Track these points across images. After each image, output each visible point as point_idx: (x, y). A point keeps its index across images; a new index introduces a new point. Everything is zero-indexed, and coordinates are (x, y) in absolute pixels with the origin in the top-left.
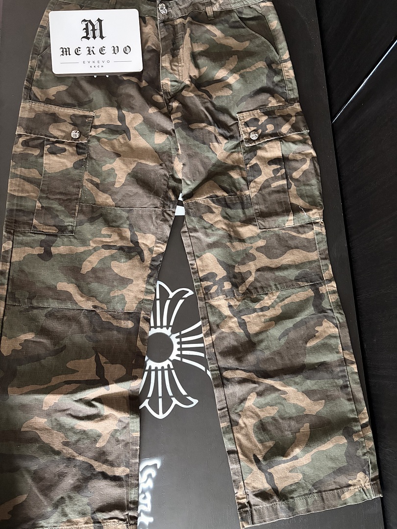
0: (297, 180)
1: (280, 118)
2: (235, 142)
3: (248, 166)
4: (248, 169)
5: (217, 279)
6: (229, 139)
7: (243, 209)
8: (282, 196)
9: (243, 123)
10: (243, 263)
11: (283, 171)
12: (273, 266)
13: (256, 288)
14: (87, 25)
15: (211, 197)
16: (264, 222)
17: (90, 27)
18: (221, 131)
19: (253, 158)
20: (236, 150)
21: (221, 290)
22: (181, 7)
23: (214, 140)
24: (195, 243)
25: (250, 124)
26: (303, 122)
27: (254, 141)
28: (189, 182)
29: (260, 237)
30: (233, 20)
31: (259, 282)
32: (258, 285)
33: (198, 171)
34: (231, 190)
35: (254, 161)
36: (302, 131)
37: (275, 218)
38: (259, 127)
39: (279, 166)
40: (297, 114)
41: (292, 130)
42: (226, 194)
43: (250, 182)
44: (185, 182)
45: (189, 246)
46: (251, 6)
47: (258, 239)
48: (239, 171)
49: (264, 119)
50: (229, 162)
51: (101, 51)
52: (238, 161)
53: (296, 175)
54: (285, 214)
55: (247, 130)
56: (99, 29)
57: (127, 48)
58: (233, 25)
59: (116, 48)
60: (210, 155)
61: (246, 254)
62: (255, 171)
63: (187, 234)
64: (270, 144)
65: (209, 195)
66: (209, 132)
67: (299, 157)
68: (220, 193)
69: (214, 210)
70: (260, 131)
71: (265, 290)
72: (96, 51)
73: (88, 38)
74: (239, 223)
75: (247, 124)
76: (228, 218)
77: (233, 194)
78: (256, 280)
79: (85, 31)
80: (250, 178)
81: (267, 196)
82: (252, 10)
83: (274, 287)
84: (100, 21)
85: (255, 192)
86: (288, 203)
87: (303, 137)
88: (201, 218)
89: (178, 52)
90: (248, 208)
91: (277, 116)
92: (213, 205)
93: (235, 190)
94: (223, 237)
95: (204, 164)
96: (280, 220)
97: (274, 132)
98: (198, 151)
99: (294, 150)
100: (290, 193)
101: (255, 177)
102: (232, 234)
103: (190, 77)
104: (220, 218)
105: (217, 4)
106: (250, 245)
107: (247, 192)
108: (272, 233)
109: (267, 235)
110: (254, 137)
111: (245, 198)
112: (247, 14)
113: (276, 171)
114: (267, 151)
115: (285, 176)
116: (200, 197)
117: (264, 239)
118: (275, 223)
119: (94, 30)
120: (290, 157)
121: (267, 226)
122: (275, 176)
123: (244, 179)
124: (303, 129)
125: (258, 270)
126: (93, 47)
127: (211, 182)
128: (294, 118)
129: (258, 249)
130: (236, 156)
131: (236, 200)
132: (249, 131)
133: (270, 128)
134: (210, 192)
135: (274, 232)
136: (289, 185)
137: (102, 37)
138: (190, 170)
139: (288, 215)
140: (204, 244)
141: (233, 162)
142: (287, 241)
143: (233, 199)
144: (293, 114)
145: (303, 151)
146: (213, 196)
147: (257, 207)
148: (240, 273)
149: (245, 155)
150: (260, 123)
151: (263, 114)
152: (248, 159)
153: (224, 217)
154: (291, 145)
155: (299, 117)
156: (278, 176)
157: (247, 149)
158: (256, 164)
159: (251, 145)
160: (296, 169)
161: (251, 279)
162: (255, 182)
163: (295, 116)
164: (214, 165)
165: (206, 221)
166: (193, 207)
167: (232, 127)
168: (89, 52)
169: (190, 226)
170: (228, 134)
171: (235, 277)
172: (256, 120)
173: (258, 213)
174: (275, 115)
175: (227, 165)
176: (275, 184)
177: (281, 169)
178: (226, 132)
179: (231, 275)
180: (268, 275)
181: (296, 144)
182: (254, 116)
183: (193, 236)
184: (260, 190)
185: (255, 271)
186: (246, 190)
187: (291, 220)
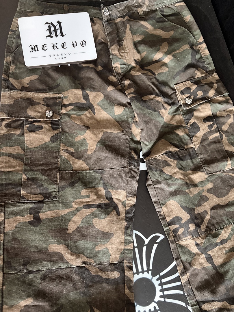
0: (226, 132)
1: (206, 86)
2: (175, 107)
3: (189, 124)
4: (189, 127)
5: (183, 222)
6: (171, 105)
7: (191, 159)
8: (218, 145)
9: (180, 92)
10: (199, 205)
11: (215, 126)
12: (223, 204)
13: (213, 225)
14: (49, 26)
15: (166, 153)
16: (209, 168)
17: (52, 28)
18: (166, 100)
19: (191, 118)
20: (177, 113)
21: (188, 231)
22: (119, 10)
23: (162, 107)
24: (159, 193)
25: (184, 92)
26: (223, 87)
27: (190, 105)
28: (147, 143)
29: (208, 181)
30: (158, 17)
31: (215, 219)
32: (215, 221)
33: (153, 133)
34: (180, 145)
35: (192, 121)
36: (224, 94)
37: (217, 164)
38: (191, 94)
39: (212, 123)
40: (217, 81)
41: (217, 93)
42: (177, 150)
43: (193, 137)
44: (144, 143)
45: (155, 196)
46: (169, 6)
47: (207, 182)
48: (182, 129)
49: (194, 87)
50: (174, 123)
51: (63, 46)
52: (180, 121)
53: (225, 128)
54: (224, 160)
55: (183, 97)
56: (59, 29)
57: (83, 42)
58: (158, 20)
59: (75, 43)
60: (160, 119)
61: (200, 197)
62: (195, 128)
63: (152, 186)
64: (202, 106)
65: (164, 152)
66: (158, 102)
67: (225, 114)
68: (173, 149)
69: (171, 163)
70: (192, 97)
71: (221, 225)
72: (59, 46)
73: (52, 37)
74: (190, 172)
75: (182, 93)
76: (183, 168)
77: (182, 148)
78: (212, 217)
79: (48, 31)
80: (192, 134)
81: (207, 147)
82: (170, 9)
83: (227, 222)
84: (59, 23)
85: (197, 144)
86: (224, 150)
87: (225, 98)
88: (162, 171)
89: (123, 43)
90: (194, 158)
91: (203, 84)
92: (169, 159)
93: (183, 145)
94: (182, 185)
95: (156, 127)
96: (221, 165)
97: (203, 96)
98: (152, 117)
99: (220, 109)
100: (223, 142)
101: (195, 133)
102: (188, 182)
103: (135, 60)
104: (176, 170)
105: (145, 6)
106: (202, 188)
107: (192, 146)
108: (217, 176)
109: (213, 178)
110: (189, 102)
111: (191, 150)
112: (167, 12)
113: (210, 127)
114: (201, 112)
115: (217, 130)
116: (157, 154)
117: (211, 182)
118: (218, 168)
119: (55, 30)
120: (218, 114)
121: (212, 171)
122: (210, 131)
123: (188, 135)
124: (224, 92)
125: (212, 209)
126: (56, 44)
127: (163, 141)
128: (215, 85)
129: (209, 191)
130: (178, 118)
131: (185, 153)
132: (185, 97)
133: (200, 94)
134: (164, 149)
135: (218, 175)
136: (221, 136)
137: (62, 35)
138: (147, 133)
139: (227, 161)
140: (167, 193)
141: (176, 123)
142: (228, 181)
143: (183, 152)
144: (214, 82)
145: (226, 109)
146: (168, 152)
147: (201, 156)
148: (199, 214)
149: (184, 116)
150: (192, 91)
151: (193, 84)
152: (188, 119)
153: (180, 169)
154: (218, 105)
155: (219, 84)
156: (213, 130)
157: (186, 111)
158: (194, 123)
159: (188, 108)
160: (224, 124)
161: (208, 217)
162: (196, 137)
163: (216, 83)
164: (162, 127)
165: (166, 174)
166: (153, 163)
167: (172, 96)
168: (54, 47)
169: (154, 180)
170: (171, 102)
171: (196, 218)
172: (189, 89)
173: (203, 161)
174: (202, 83)
175: (172, 125)
176: (212, 137)
177: (214, 124)
178: (169, 100)
179: (194, 217)
180: (220, 212)
181: (222, 104)
182: (187, 85)
183: (157, 188)
184: (201, 142)
185: (210, 210)
186: (190, 144)
187: (229, 164)
